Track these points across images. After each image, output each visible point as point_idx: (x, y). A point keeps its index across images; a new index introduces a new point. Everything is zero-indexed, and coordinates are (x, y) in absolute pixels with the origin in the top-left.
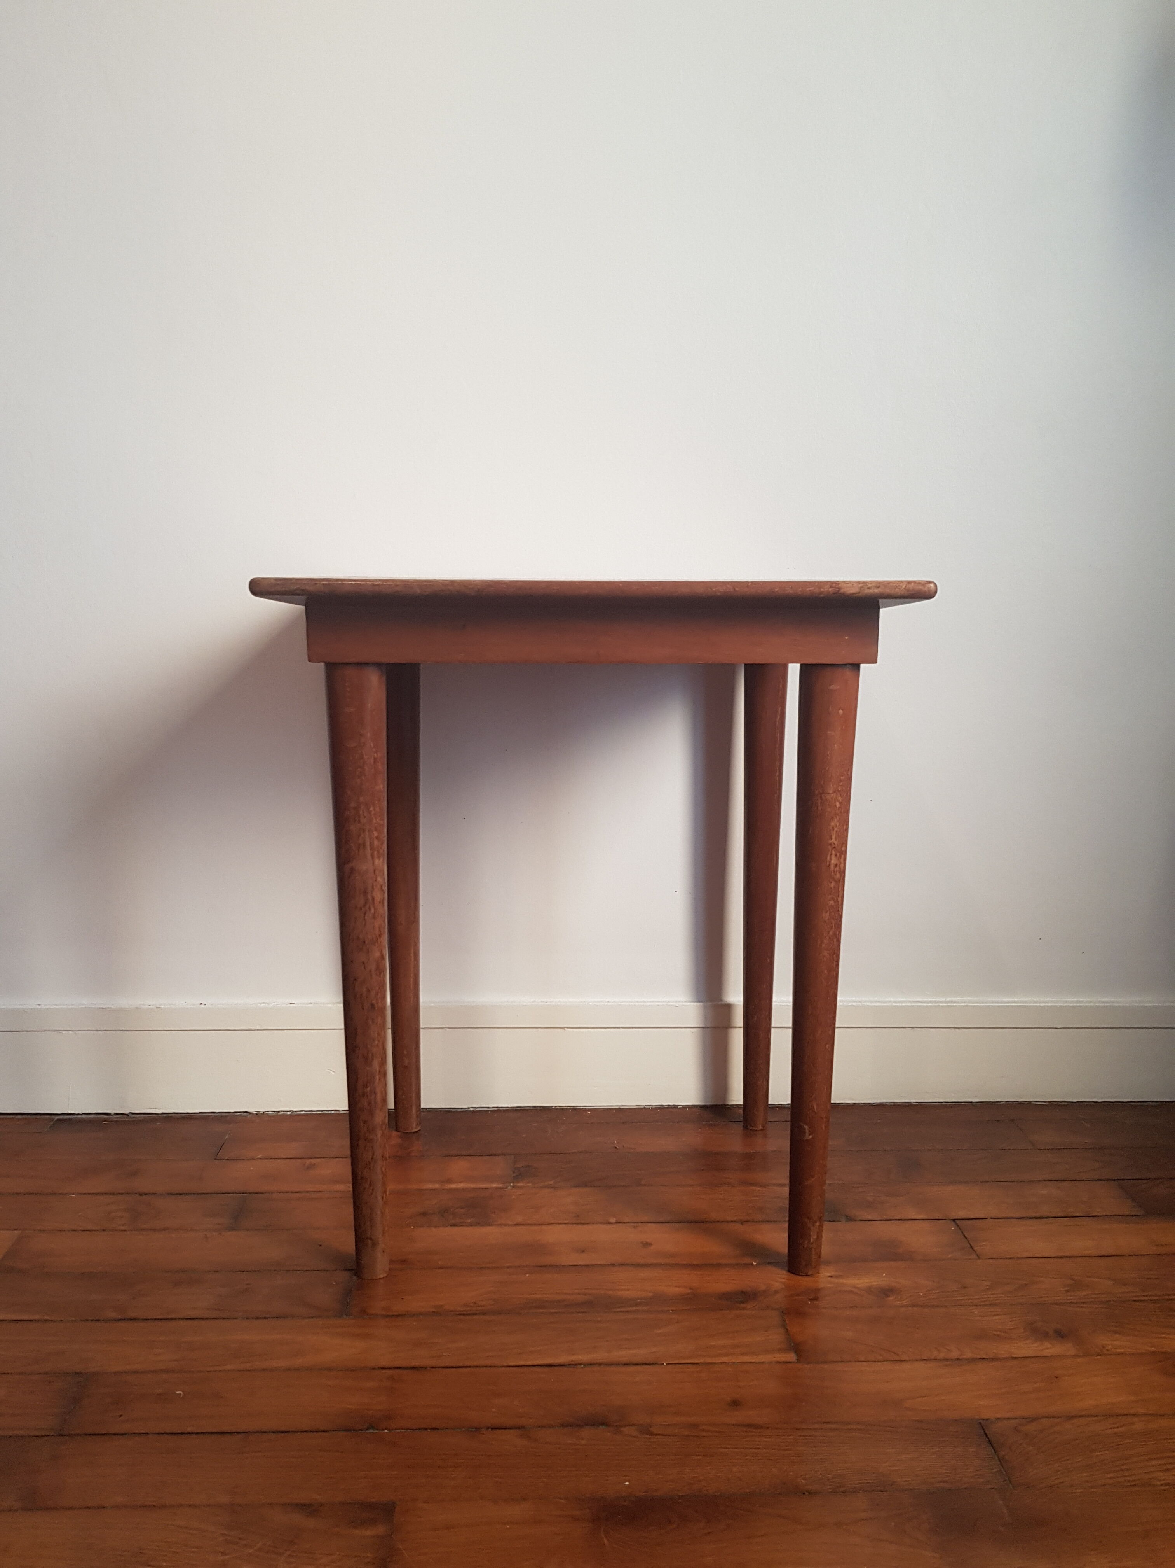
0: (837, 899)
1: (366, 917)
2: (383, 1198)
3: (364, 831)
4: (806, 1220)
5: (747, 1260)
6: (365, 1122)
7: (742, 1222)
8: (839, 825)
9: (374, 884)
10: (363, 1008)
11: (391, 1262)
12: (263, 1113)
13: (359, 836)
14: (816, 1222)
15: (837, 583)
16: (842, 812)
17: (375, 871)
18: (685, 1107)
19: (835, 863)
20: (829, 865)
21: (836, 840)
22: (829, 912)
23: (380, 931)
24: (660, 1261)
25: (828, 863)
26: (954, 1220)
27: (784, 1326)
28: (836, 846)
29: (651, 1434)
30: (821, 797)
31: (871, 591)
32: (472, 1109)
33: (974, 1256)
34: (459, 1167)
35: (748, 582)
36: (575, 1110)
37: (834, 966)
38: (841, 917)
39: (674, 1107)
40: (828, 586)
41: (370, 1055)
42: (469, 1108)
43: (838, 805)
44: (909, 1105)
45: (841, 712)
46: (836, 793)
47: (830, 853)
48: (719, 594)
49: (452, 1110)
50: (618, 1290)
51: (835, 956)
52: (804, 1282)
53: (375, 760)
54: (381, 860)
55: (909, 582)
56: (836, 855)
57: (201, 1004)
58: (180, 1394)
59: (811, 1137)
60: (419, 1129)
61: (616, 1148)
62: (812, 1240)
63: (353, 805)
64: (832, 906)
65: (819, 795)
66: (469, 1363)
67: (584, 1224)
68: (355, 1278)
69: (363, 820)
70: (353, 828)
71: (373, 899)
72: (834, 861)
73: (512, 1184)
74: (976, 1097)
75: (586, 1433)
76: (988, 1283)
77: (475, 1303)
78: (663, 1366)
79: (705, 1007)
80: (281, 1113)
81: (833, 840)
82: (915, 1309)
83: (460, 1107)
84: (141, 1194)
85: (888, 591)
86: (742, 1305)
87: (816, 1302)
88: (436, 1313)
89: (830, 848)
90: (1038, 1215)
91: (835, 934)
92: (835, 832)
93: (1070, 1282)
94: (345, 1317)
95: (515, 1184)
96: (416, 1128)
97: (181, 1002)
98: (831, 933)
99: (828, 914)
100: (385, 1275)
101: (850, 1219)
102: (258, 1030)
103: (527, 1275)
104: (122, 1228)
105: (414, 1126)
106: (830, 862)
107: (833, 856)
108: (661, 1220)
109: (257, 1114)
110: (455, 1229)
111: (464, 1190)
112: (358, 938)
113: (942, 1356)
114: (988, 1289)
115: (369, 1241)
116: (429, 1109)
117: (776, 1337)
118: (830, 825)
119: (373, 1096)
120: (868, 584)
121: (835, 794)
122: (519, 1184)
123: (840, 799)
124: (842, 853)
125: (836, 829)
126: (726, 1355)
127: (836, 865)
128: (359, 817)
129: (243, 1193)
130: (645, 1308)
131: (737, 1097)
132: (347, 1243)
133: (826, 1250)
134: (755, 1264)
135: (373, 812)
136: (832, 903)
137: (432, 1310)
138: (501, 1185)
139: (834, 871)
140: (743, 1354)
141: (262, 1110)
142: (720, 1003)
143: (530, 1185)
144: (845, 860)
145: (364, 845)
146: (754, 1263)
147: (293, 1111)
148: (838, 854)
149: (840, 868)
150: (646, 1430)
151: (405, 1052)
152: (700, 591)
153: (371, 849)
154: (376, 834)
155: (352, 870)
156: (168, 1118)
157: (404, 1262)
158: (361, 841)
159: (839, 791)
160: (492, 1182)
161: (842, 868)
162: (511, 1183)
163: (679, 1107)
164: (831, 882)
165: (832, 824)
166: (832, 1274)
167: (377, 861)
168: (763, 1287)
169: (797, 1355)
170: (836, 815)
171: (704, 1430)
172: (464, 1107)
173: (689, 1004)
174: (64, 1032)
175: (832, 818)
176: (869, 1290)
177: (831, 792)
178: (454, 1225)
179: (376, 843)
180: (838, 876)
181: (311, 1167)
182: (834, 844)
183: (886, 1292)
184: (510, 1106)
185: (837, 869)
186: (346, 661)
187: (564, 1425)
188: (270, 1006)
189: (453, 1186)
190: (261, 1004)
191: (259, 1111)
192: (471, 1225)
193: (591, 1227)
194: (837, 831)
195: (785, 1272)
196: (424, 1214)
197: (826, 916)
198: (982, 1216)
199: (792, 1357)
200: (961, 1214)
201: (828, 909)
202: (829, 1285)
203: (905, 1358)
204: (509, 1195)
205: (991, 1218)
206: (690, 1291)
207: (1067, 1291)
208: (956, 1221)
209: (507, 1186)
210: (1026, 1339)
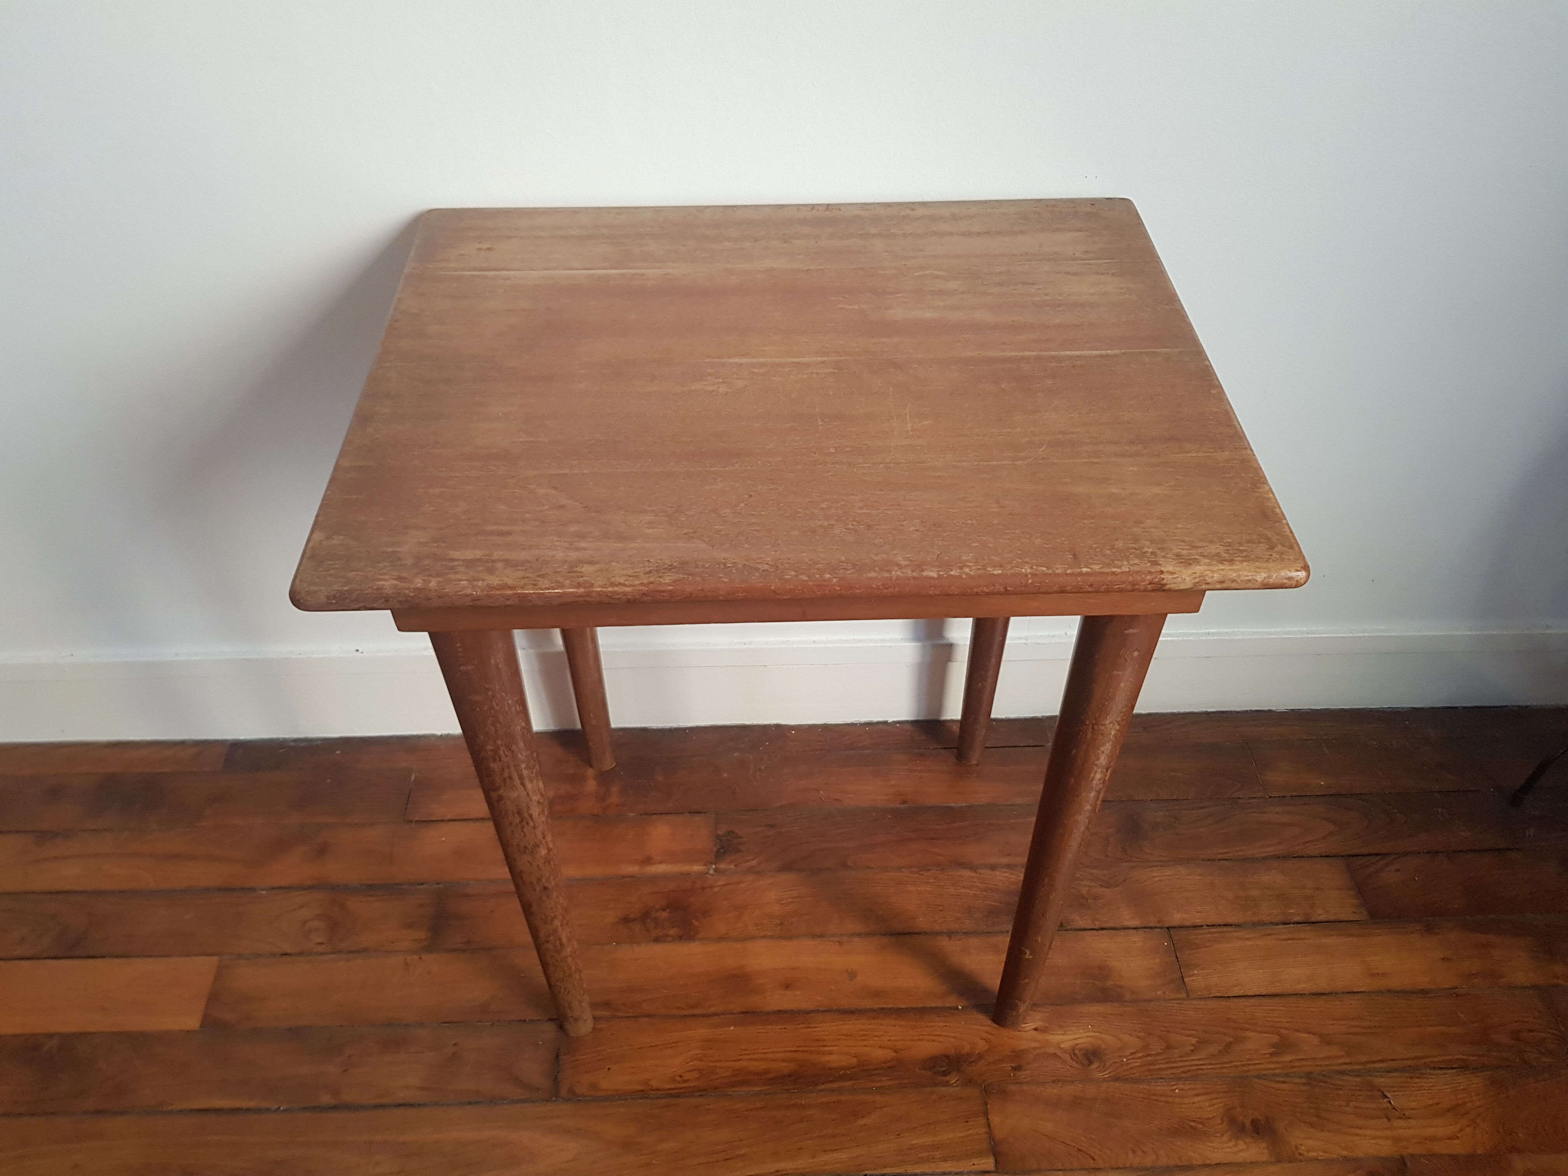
3: (508, 766)
4: (1017, 1001)
5: (953, 1001)
7: (950, 934)
9: (530, 804)
11: (594, 1005)
13: (503, 771)
14: (1026, 1002)
17: (528, 794)
18: (895, 724)
21: (1104, 760)
24: (865, 1003)
25: (1090, 779)
26: (1168, 928)
27: (985, 1115)
28: (1103, 765)
30: (1093, 728)
33: (1184, 995)
34: (659, 834)
36: (778, 727)
39: (885, 725)
46: (1114, 724)
47: (1093, 772)
50: (824, 1053)
52: (1008, 1038)
54: (535, 782)
57: (358, 651)
59: (1031, 956)
60: (614, 766)
61: (822, 800)
63: (489, 747)
68: (560, 1035)
69: (505, 758)
70: (496, 765)
71: (531, 816)
73: (714, 866)
76: (1193, 1040)
77: (681, 1076)
79: (924, 647)
82: (1117, 1084)
84: (334, 889)
86: (945, 1079)
87: (1018, 1073)
88: (643, 1094)
89: (1095, 767)
93: (1276, 1039)
94: (555, 1100)
95: (718, 866)
96: (611, 765)
97: (335, 648)
103: (732, 1029)
104: (320, 948)
105: (607, 759)
108: (868, 930)
110: (658, 949)
111: (665, 877)
113: (1137, 1161)
114: (1192, 1051)
116: (619, 730)
117: (977, 1131)
121: (1111, 725)
122: (723, 866)
125: (1106, 752)
128: (500, 756)
129: (437, 884)
130: (849, 1084)
134: (960, 1008)
135: (516, 750)
136: (1088, 807)
137: (639, 1088)
138: (703, 868)
140: (945, 1159)
142: (941, 642)
143: (733, 867)
145: (510, 778)
146: (960, 1006)
153: (520, 778)
154: (524, 765)
156: (347, 744)
157: (607, 1005)
158: (506, 775)
159: (1117, 721)
160: (694, 863)
162: (713, 864)
166: (1038, 1024)
167: (529, 786)
168: (967, 1048)
169: (995, 1160)
170: (1110, 740)
173: (905, 643)
175: (1104, 743)
176: (1072, 1052)
177: (1107, 722)
178: (657, 940)
179: (525, 772)
182: (1101, 763)
183: (1091, 1056)
189: (653, 870)
192: (673, 939)
193: (795, 944)
195: (990, 1022)
196: (625, 920)
198: (1198, 922)
199: (990, 1163)
200: (1177, 918)
201: (1082, 813)
202: (1033, 1045)
203: (1101, 1164)
204: (711, 887)
205: (1207, 926)
206: (894, 1054)
207: (1272, 1054)
208: (1170, 929)
209: (709, 870)
210: (1222, 1135)
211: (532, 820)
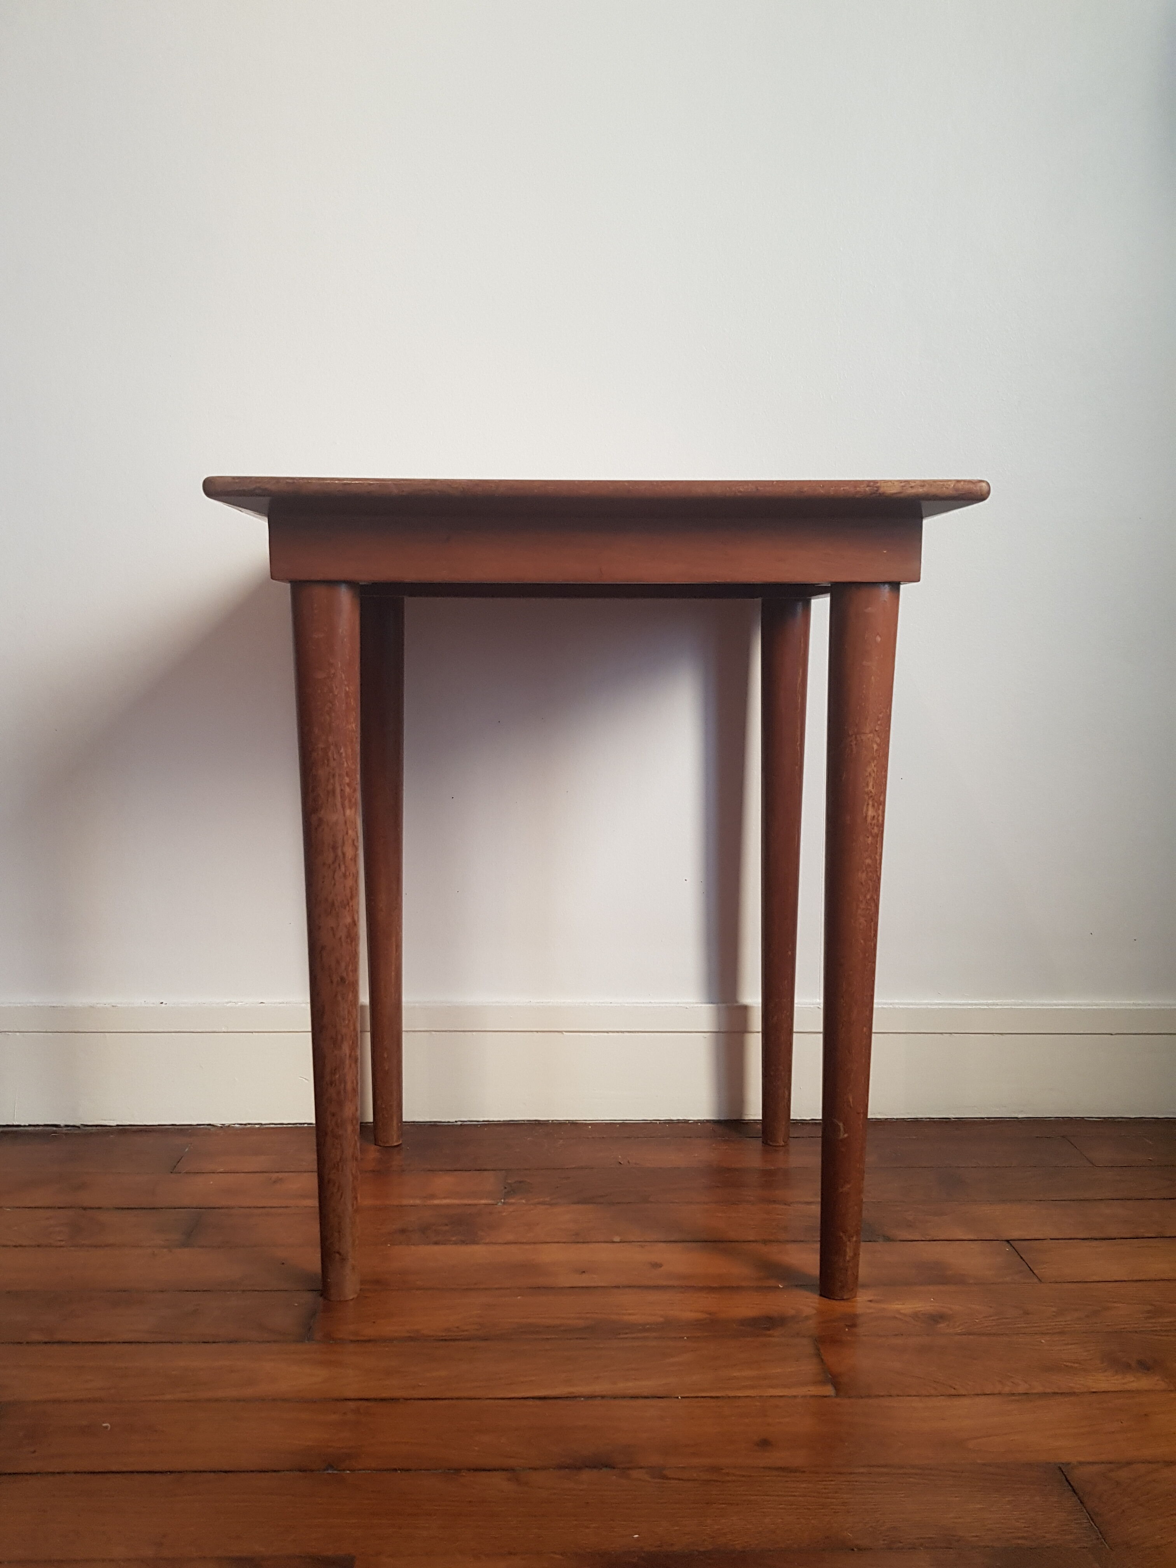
0: (875, 857)
1: (336, 876)
2: (353, 1205)
3: (334, 776)
4: (841, 1234)
5: (772, 1283)
6: (333, 1115)
7: (765, 1242)
8: (877, 771)
9: (345, 837)
10: (332, 982)
11: (362, 1282)
12: (229, 1126)
13: (328, 780)
14: (852, 1237)
15: (875, 482)
16: (880, 756)
17: (346, 822)
18: (696, 1122)
19: (872, 815)
20: (866, 817)
21: (873, 788)
22: (865, 872)
23: (351, 892)
24: (671, 1283)
25: (864, 814)
26: (1008, 1241)
27: (818, 1355)
28: (873, 795)
29: (665, 1477)
30: (856, 738)
31: (913, 491)
32: (459, 1123)
33: (1036, 1280)
34: (444, 1182)
35: (773, 481)
36: (574, 1124)
37: (872, 935)
38: (879, 879)
39: (684, 1122)
40: (865, 485)
41: (339, 1037)
42: (456, 1122)
43: (875, 747)
44: (946, 1121)
45: (879, 639)
46: (874, 734)
47: (866, 803)
48: (739, 494)
49: (438, 1124)
50: (624, 1314)
51: (872, 923)
52: (839, 1307)
53: (347, 693)
54: (353, 810)
55: (958, 481)
56: (873, 806)
57: (162, 1003)
58: (107, 1427)
59: (846, 1135)
60: (400, 1142)
61: (621, 1163)
62: (848, 1258)
63: (321, 745)
64: (869, 865)
65: (854, 736)
66: (449, 1395)
67: (584, 1243)
68: (321, 1299)
69: (333, 764)
70: (322, 773)
71: (344, 854)
72: (871, 813)
73: (503, 1201)
74: (1022, 1111)
75: (586, 1476)
76: (1054, 1309)
77: (458, 1327)
78: (676, 1400)
79: (719, 1009)
80: (249, 1126)
81: (870, 788)
82: (971, 1337)
83: (447, 1120)
84: (85, 1209)
85: (933, 490)
86: (768, 1332)
87: (854, 1329)
88: (411, 1339)
89: (866, 797)
90: (1102, 1236)
91: (872, 897)
92: (872, 779)
93: (1148, 1307)
94: (307, 1342)
95: (507, 1200)
96: (397, 1141)
97: (139, 1001)
98: (868, 897)
99: (864, 875)
100: (355, 1296)
101: (888, 1239)
102: (224, 1032)
103: (519, 1297)
104: (59, 1244)
105: (395, 1140)
106: (866, 814)
107: (870, 807)
108: (672, 1239)
109: (221, 1127)
110: (436, 1248)
111: (448, 1206)
112: (326, 900)
113: (1007, 1389)
114: (1054, 1316)
115: (337, 1255)
116: (412, 1122)
117: (809, 1367)
118: (866, 771)
119: (343, 1085)
120: (911, 483)
121: (872, 735)
122: (513, 1201)
123: (878, 740)
124: (880, 804)
125: (873, 775)
126: (752, 1387)
127: (874, 817)
128: (328, 760)
129: (200, 1208)
130: (654, 1334)
131: (754, 1111)
132: (312, 1260)
133: (863, 1271)
135: (344, 755)
136: (868, 861)
137: (407, 1335)
138: (490, 1202)
139: (871, 824)
140: (772, 1387)
141: (227, 1122)
142: (736, 1004)
143: (524, 1201)
144: (884, 812)
145: (334, 791)
146: (780, 1286)
147: (261, 1124)
148: (876, 804)
149: (878, 821)
150: (659, 1473)
151: (386, 1056)
152: (717, 491)
153: (341, 797)
154: (347, 780)
155: (320, 820)
156: (123, 1130)
157: (377, 1282)
158: (330, 787)
159: (876, 731)
160: (481, 1199)
161: (880, 821)
162: (501, 1199)
163: (690, 1122)
164: (868, 837)
165: (869, 770)
166: (871, 1298)
167: (348, 812)
168: (792, 1312)
169: (836, 1389)
170: (874, 759)
171: (728, 1474)
172: (451, 1120)
173: (701, 1005)
174: (10, 1033)
175: (870, 762)
176: (916, 1316)
177: (867, 731)
178: (436, 1243)
179: (347, 790)
180: (876, 830)
181: (280, 1180)
182: (871, 792)
183: (937, 1318)
184: (502, 1119)
185: (875, 821)
186: (313, 578)
187: (560, 1467)
188: (237, 1005)
189: (436, 1202)
190: (227, 1003)
191: (224, 1123)
192: (455, 1243)
193: (591, 1246)
194: (874, 778)
195: (816, 1296)
196: (403, 1231)
197: (862, 876)
198: (1039, 1237)
199: (829, 1390)
200: (1015, 1234)
201: (864, 869)
202: (869, 1311)
203: (963, 1392)
204: (499, 1212)
205: (1051, 1239)
206: (708, 1316)
207: (1146, 1318)
208: (1010, 1242)
209: (498, 1203)
210: (1105, 1371)
211: (344, 863)
